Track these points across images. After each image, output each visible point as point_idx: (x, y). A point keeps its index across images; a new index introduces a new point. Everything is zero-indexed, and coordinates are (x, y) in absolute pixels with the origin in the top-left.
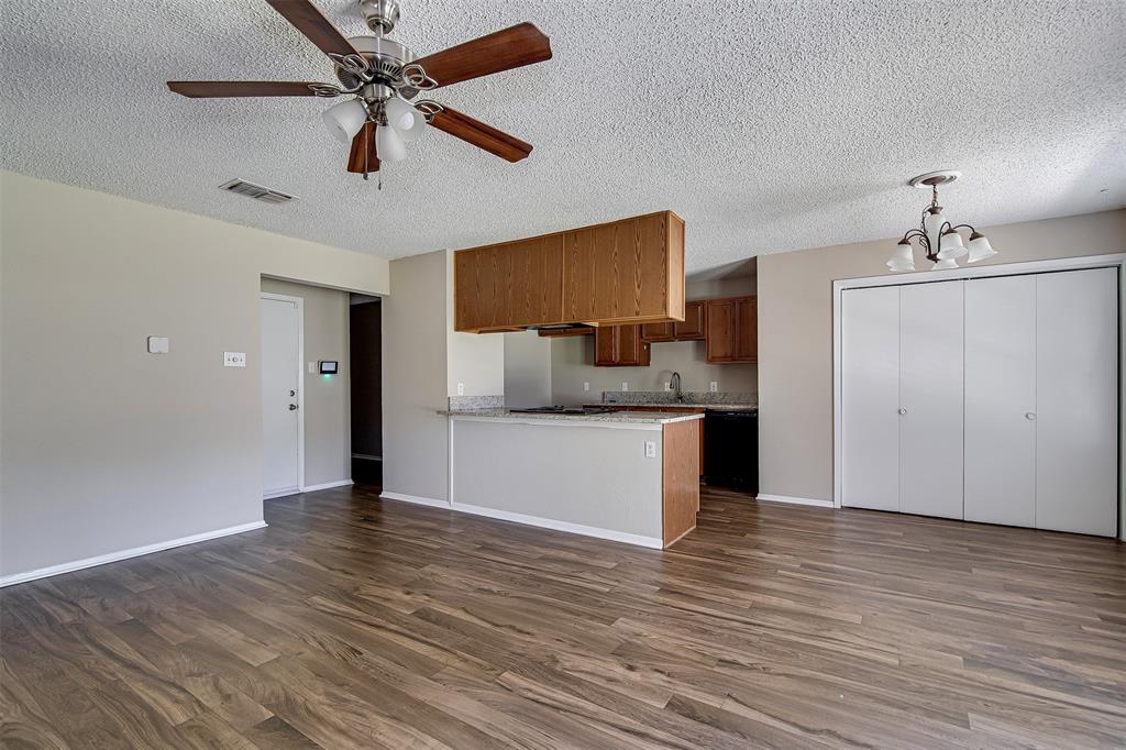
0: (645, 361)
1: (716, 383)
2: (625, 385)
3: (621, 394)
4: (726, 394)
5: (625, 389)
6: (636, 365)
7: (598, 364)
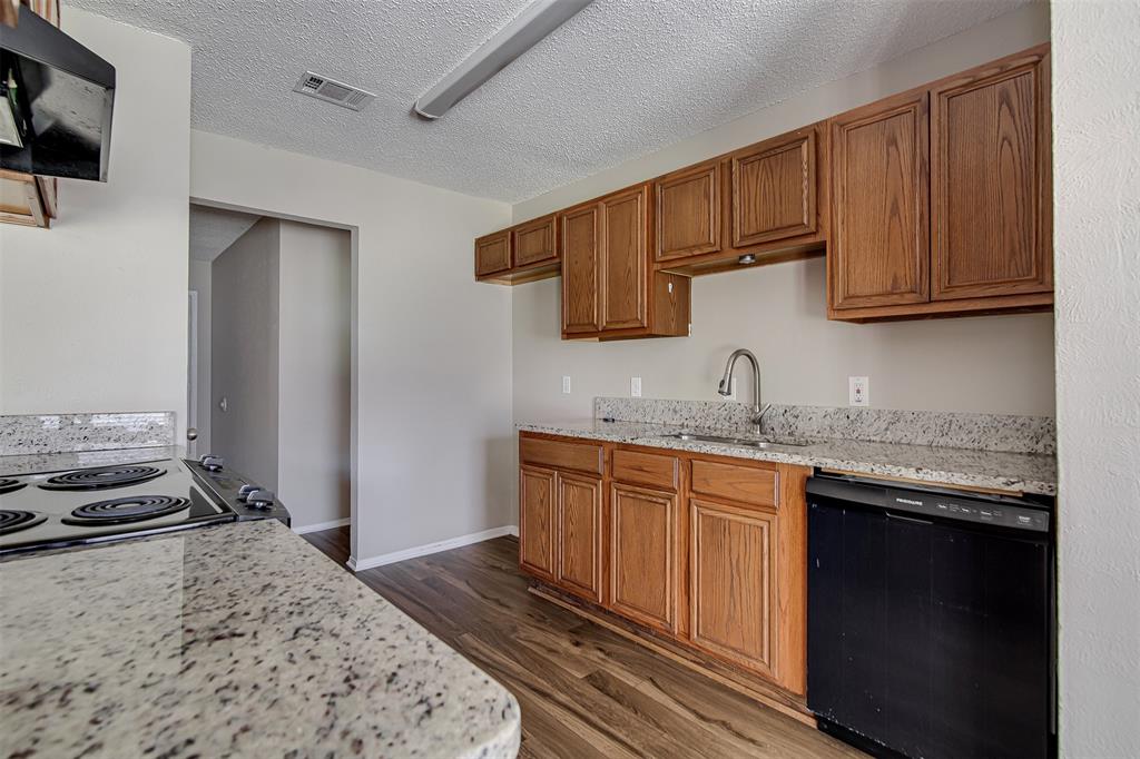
0: (676, 322)
1: (864, 382)
2: (637, 382)
3: (627, 403)
4: (896, 417)
5: (637, 393)
6: (641, 333)
7: (569, 334)
